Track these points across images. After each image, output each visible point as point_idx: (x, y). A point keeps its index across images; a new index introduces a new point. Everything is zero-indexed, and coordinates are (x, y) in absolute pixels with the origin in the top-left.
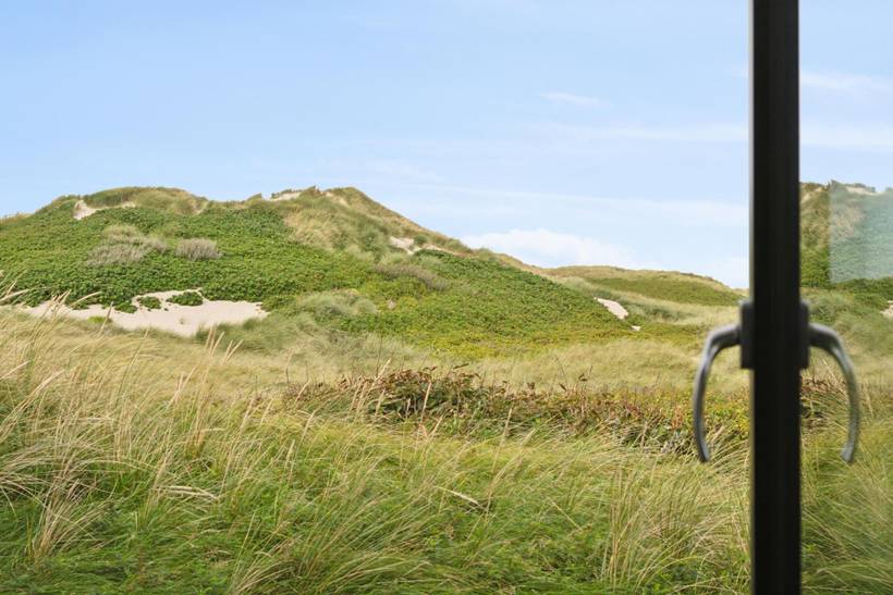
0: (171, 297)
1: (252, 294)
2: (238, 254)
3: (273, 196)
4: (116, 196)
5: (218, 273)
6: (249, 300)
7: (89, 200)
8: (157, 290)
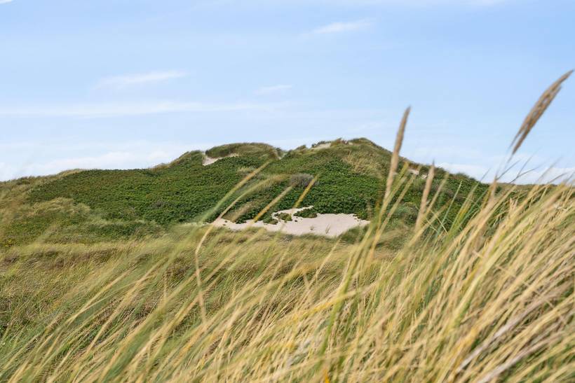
0: (296, 212)
1: (346, 209)
2: (326, 183)
3: (313, 146)
4: (226, 150)
5: (321, 195)
6: (346, 213)
7: (209, 153)
8: (285, 209)
